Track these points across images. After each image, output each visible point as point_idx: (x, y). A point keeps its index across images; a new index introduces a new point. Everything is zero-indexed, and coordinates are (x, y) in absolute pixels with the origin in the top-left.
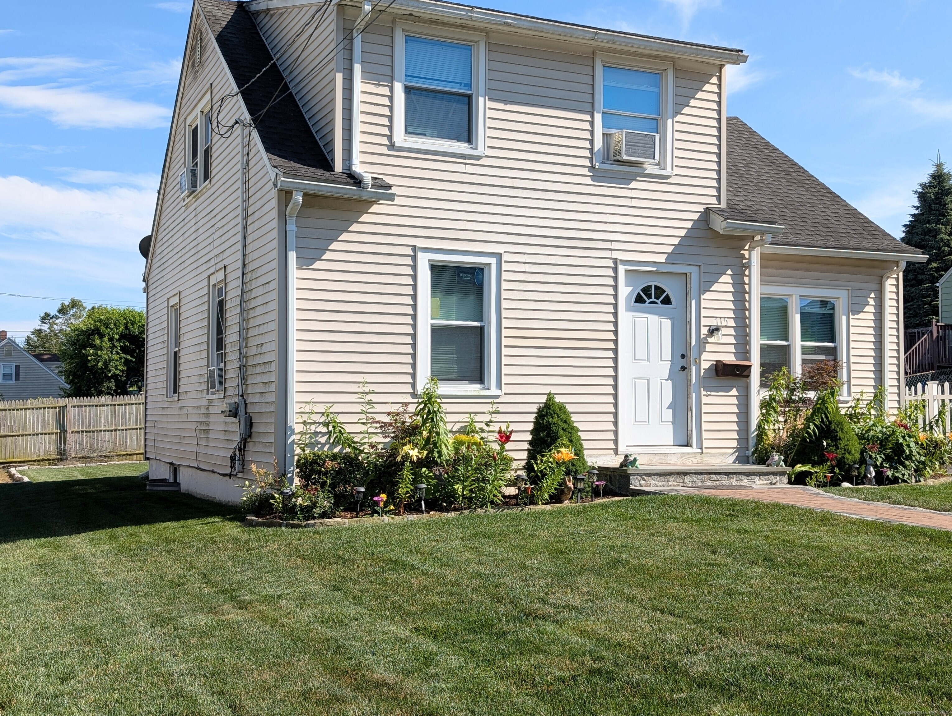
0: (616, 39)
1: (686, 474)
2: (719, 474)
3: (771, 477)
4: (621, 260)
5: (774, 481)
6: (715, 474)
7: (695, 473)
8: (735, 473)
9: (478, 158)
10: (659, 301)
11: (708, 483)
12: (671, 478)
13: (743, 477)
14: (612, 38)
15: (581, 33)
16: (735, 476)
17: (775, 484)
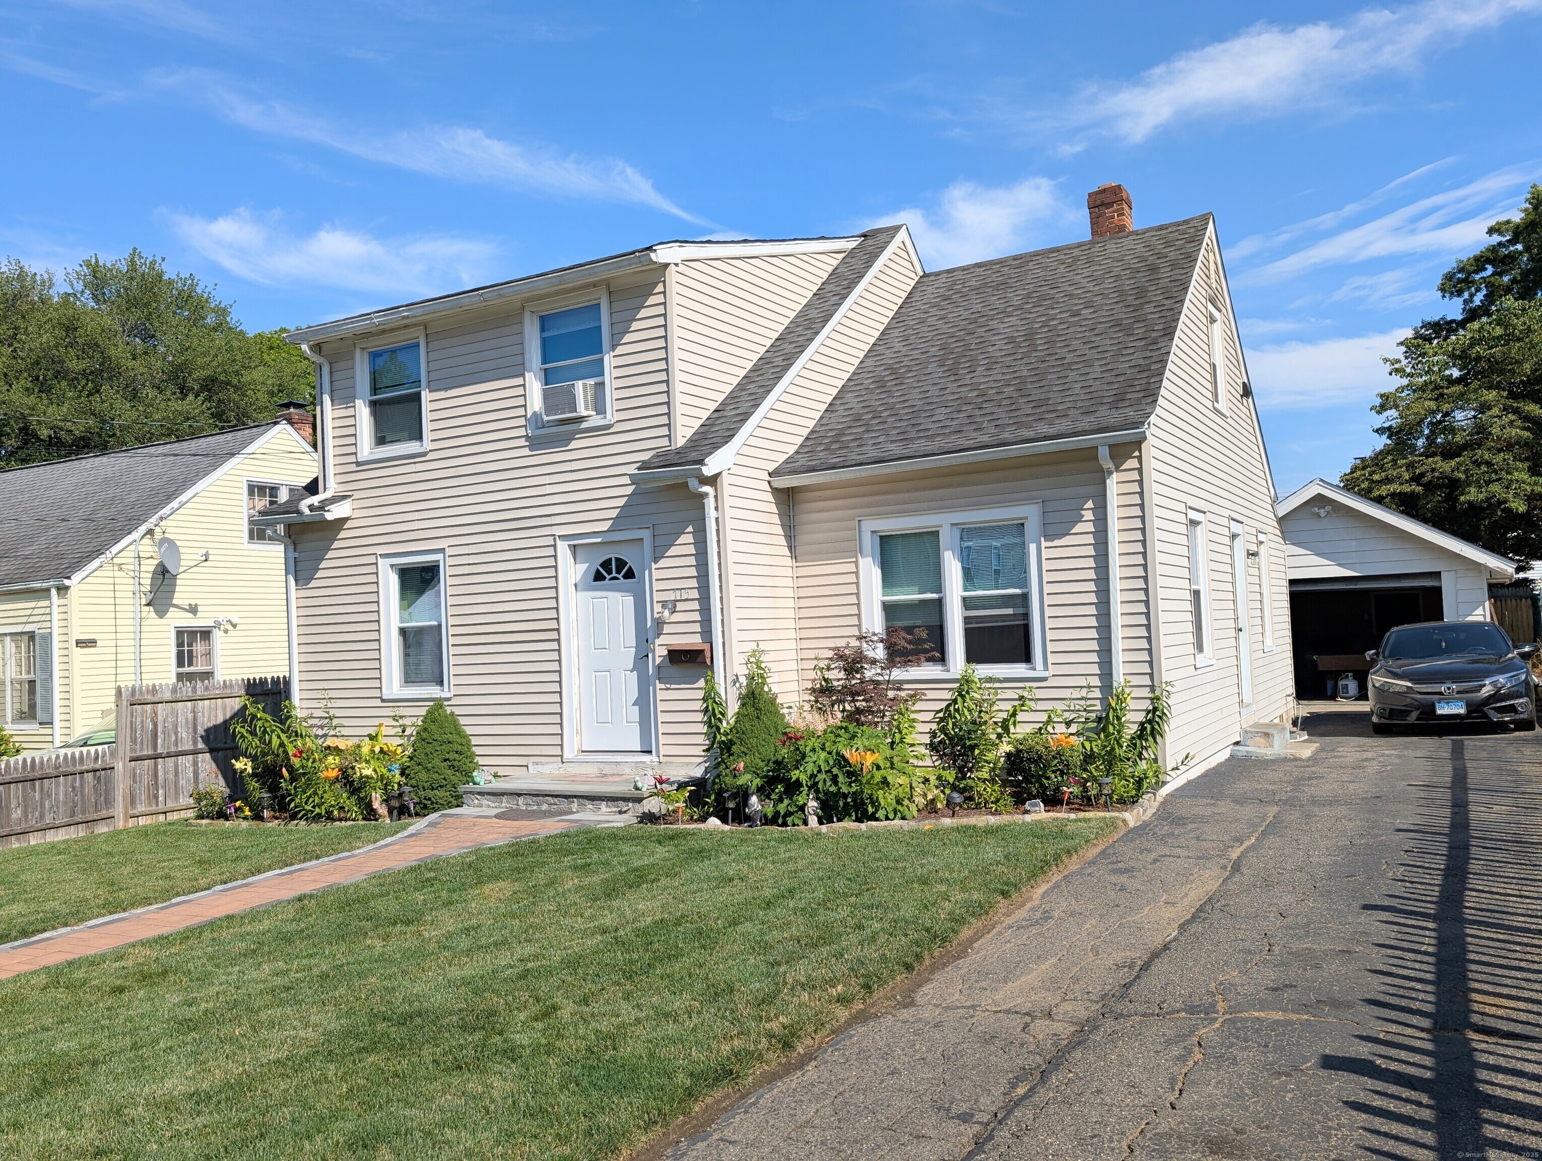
0: (502, 292)
1: (519, 795)
2: (557, 796)
3: (621, 803)
4: (559, 536)
5: (625, 809)
6: (552, 796)
7: (530, 795)
8: (575, 797)
9: (424, 454)
10: (620, 576)
11: (544, 807)
12: (505, 799)
13: (586, 802)
14: (497, 293)
15: (467, 300)
16: (575, 800)
17: (625, 812)
